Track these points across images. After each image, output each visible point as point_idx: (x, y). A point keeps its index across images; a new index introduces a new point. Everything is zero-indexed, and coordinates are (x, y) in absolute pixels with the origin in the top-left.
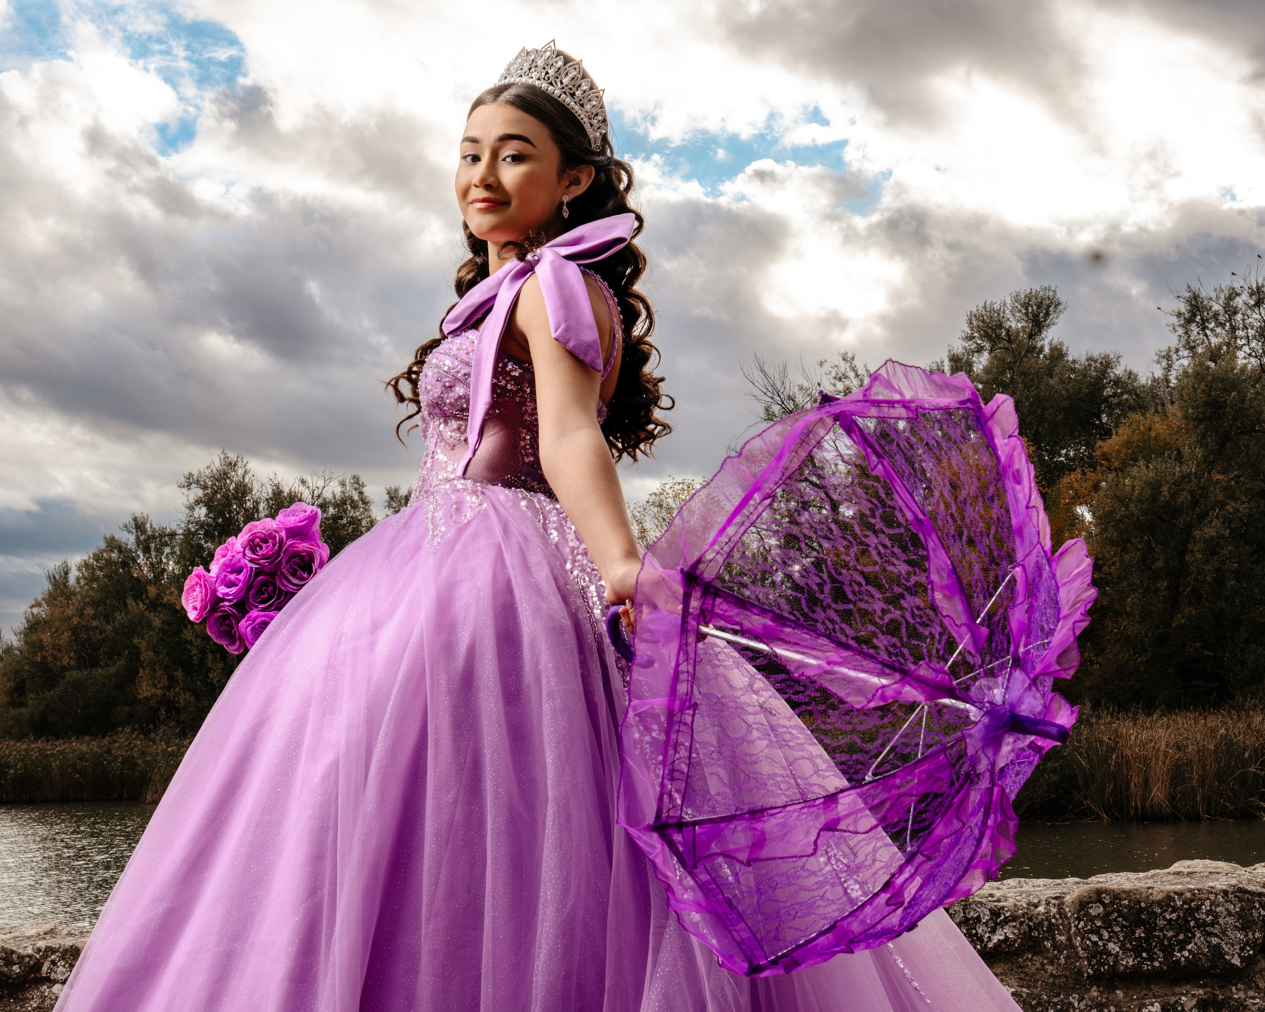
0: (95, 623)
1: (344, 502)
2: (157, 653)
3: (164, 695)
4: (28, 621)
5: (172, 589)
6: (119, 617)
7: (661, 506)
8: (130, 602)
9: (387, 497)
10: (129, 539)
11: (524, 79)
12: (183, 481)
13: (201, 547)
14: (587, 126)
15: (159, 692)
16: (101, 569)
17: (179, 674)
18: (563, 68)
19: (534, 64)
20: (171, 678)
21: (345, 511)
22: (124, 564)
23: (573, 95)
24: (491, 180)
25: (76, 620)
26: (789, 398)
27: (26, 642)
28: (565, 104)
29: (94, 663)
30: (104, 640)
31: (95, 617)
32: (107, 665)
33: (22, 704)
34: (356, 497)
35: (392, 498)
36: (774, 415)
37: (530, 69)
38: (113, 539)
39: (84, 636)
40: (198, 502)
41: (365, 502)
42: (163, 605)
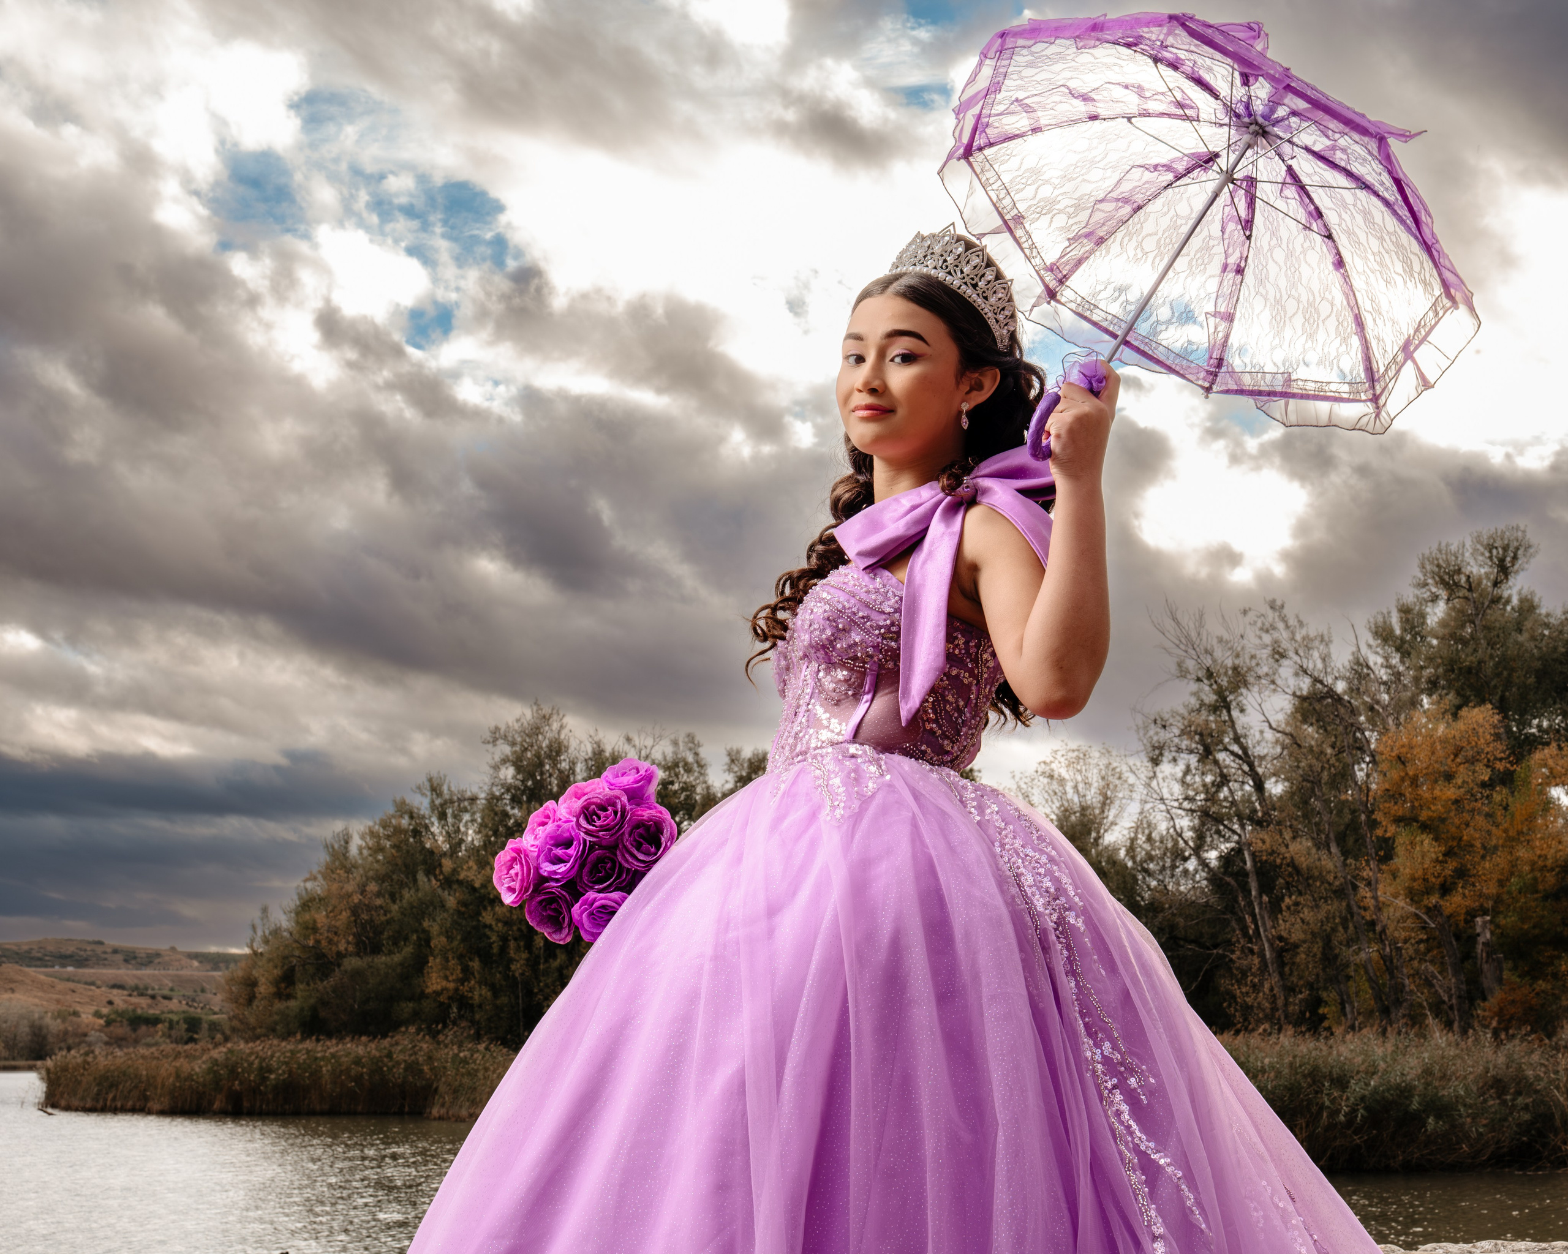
0: (379, 902)
1: (676, 765)
2: (450, 938)
3: (457, 990)
4: (300, 897)
5: (471, 863)
6: (408, 894)
7: (1051, 777)
8: (421, 877)
9: (727, 760)
10: (422, 803)
11: (918, 268)
12: (488, 736)
13: (506, 815)
14: (992, 323)
15: (451, 985)
16: (388, 837)
17: (476, 964)
18: (963, 256)
19: (930, 251)
20: (466, 970)
21: (677, 775)
22: (416, 833)
23: (975, 286)
24: (876, 384)
25: (356, 898)
26: (1207, 651)
27: (297, 923)
28: (966, 296)
29: (376, 949)
30: (388, 922)
31: (379, 894)
32: (391, 953)
33: (289, 997)
34: (690, 759)
35: (733, 761)
36: (1188, 671)
37: (925, 257)
38: (403, 802)
39: (365, 916)
40: (504, 761)
41: (701, 766)
42: (460, 883)
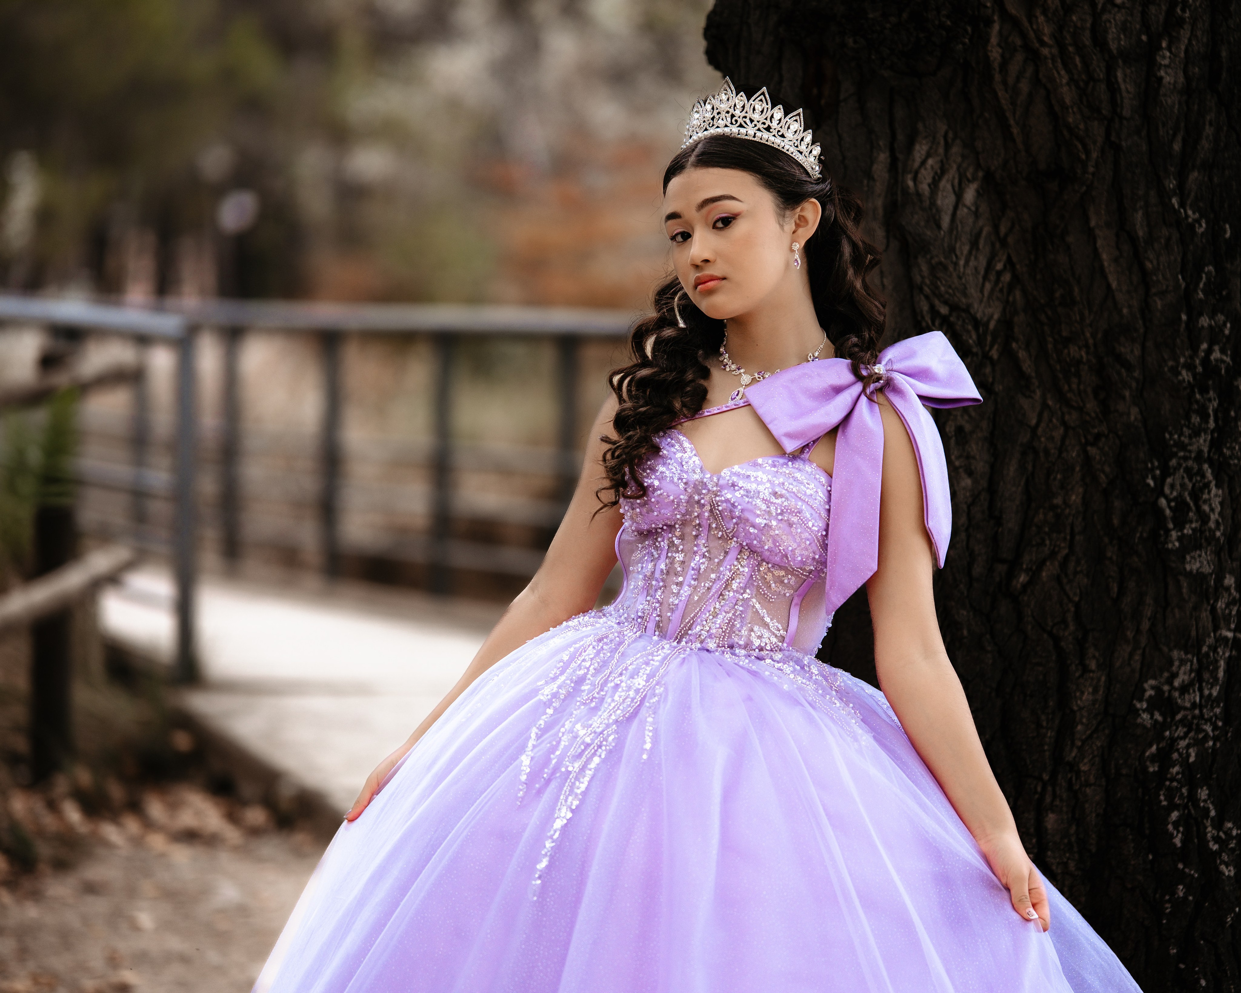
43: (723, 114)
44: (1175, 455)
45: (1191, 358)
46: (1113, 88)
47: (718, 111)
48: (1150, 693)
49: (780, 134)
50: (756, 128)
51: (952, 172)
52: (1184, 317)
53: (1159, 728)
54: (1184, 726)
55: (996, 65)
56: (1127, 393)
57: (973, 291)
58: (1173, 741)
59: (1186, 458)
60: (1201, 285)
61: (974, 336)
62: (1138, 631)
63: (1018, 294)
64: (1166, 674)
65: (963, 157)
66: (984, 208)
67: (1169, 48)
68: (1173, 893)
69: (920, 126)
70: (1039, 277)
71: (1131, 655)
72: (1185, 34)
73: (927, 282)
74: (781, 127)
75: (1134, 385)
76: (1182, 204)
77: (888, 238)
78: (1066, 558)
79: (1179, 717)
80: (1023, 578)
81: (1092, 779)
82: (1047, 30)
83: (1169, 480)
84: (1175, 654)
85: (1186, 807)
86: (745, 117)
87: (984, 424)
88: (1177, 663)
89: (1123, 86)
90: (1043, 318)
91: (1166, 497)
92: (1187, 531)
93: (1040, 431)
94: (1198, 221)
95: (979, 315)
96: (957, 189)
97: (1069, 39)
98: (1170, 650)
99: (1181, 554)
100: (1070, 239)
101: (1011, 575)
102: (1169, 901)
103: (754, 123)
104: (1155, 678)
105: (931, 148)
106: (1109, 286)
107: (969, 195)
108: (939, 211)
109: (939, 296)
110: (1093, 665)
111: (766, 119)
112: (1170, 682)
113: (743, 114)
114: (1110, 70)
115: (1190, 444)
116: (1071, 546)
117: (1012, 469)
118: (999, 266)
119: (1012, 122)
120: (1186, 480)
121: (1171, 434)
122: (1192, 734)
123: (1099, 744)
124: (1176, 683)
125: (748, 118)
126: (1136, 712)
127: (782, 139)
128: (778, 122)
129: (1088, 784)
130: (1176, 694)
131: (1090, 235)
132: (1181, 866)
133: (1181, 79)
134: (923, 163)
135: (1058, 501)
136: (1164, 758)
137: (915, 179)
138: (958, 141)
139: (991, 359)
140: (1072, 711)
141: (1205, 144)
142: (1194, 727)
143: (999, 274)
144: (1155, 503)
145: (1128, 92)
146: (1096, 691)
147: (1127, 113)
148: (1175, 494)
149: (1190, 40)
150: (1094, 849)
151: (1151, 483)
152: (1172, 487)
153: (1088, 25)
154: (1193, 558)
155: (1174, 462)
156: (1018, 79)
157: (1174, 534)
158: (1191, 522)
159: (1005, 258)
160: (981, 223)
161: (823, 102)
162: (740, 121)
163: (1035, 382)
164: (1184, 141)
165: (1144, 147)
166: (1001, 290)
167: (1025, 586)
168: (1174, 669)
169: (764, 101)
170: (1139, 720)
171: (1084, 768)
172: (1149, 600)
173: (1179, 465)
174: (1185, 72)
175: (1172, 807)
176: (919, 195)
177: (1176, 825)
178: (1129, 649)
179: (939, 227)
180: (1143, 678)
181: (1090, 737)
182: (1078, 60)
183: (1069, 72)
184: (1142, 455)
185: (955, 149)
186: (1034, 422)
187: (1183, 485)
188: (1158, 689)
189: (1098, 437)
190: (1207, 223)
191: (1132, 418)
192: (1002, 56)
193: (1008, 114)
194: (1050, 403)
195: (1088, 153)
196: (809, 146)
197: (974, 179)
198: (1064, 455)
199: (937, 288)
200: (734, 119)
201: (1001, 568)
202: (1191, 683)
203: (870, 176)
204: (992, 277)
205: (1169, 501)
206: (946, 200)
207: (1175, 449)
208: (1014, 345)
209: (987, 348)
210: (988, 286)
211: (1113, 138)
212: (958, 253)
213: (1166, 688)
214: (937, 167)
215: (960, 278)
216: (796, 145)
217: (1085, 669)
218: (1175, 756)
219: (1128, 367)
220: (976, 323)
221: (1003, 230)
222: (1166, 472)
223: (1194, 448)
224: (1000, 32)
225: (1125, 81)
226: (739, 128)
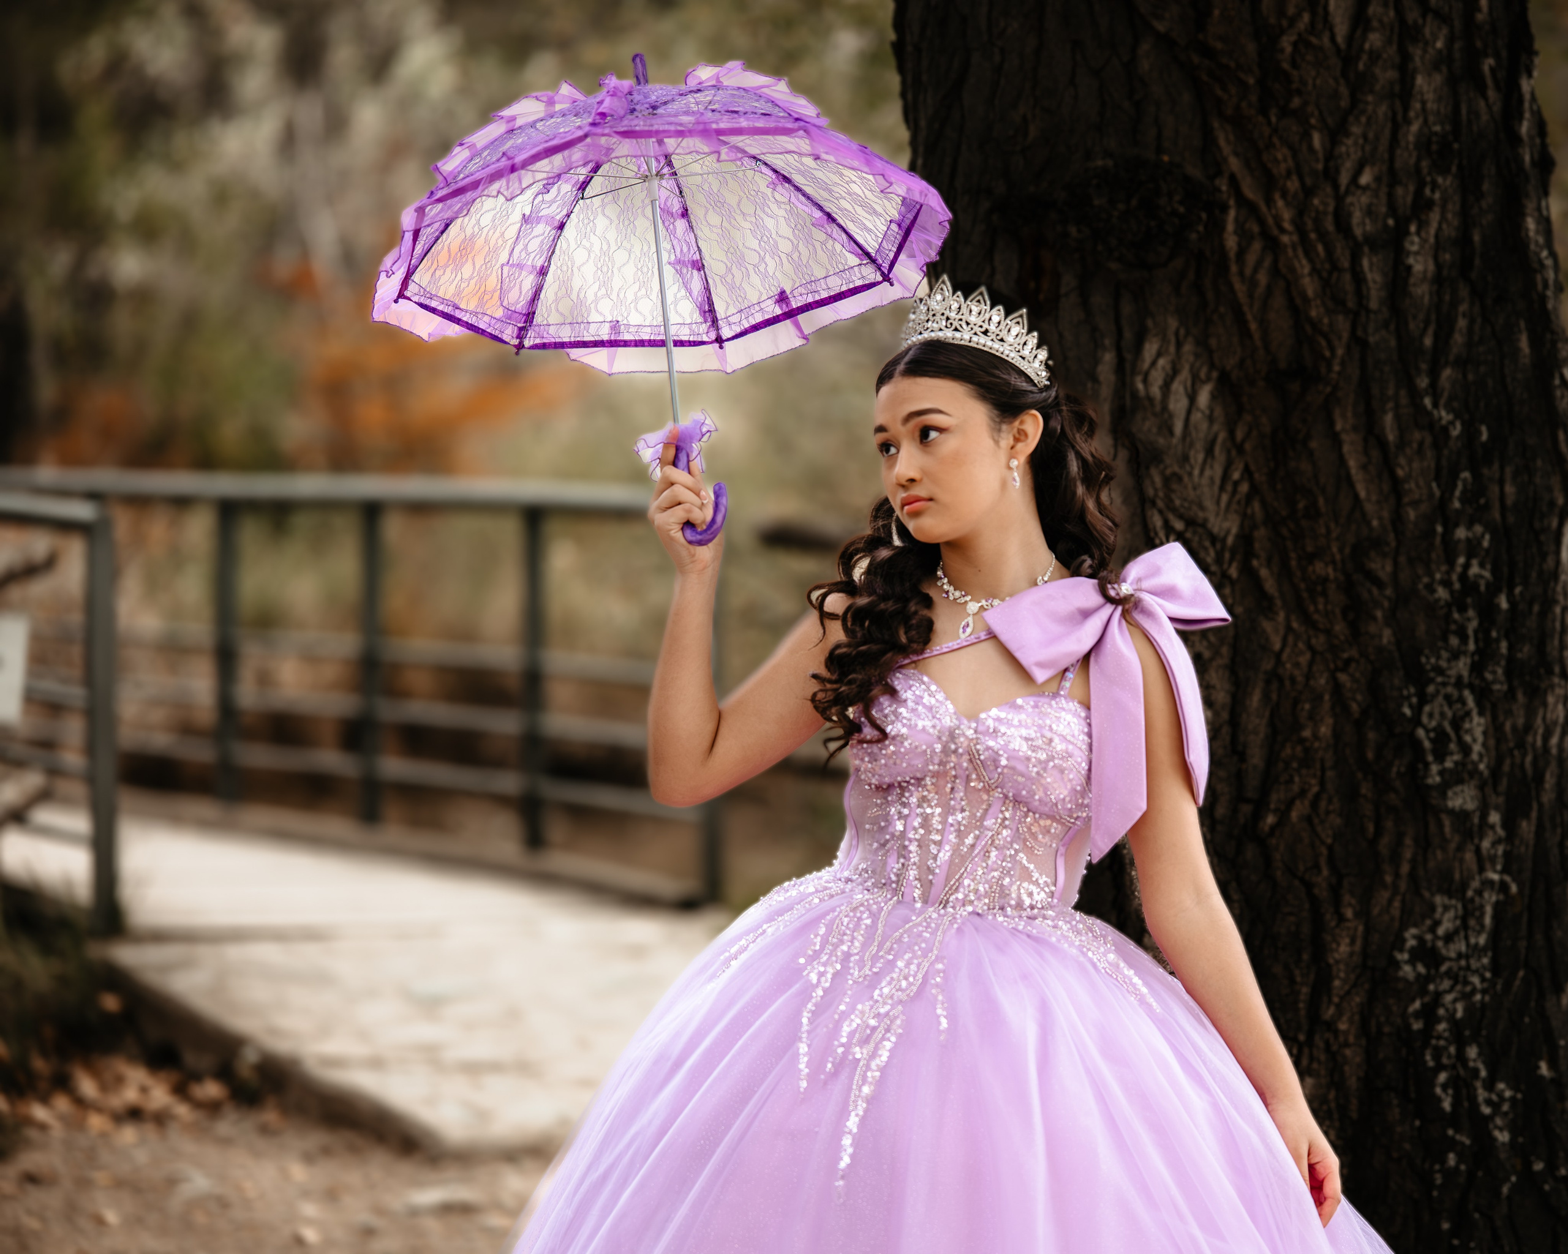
43: (937, 318)
44: (1432, 680)
45: (1448, 573)
46: (1359, 278)
47: (933, 313)
48: (1411, 943)
49: (999, 338)
50: (973, 332)
51: (1185, 374)
52: (1439, 529)
53: (1423, 981)
54: (1450, 978)
55: (1232, 255)
56: (1379, 614)
57: (1209, 504)
58: (1438, 995)
59: (1444, 684)
60: (1457, 493)
61: (1212, 553)
62: (1397, 875)
63: (1256, 506)
64: (1428, 922)
65: (1197, 356)
66: (1218, 412)
67: (1418, 233)
68: (1443, 1161)
69: (1150, 323)
70: (1279, 486)
71: (1390, 901)
72: (1435, 217)
73: (1161, 494)
74: (1000, 331)
75: (1386, 604)
76: (1435, 405)
77: (1115, 446)
78: (1317, 797)
79: (1444, 968)
80: (1270, 819)
81: (1351, 1039)
82: (1287, 215)
83: (1427, 709)
84: (1439, 900)
85: (1454, 1067)
86: (961, 320)
87: (1225, 650)
88: (1440, 910)
89: (1369, 276)
90: (1285, 531)
91: (1425, 727)
92: (1449, 764)
93: (1285, 656)
94: (1452, 423)
95: (1216, 530)
96: (1189, 389)
97: (1310, 224)
98: (1433, 895)
99: (1443, 789)
100: (1313, 444)
101: (1257, 816)
102: (1439, 1171)
103: (970, 326)
104: (1416, 925)
105: (1161, 347)
106: (1356, 496)
107: (1204, 398)
108: (1171, 416)
109: (1174, 510)
110: (1349, 913)
111: (984, 322)
112: (1433, 929)
113: (959, 317)
114: (1355, 259)
115: (1450, 668)
116: (1322, 783)
117: (1255, 699)
118: (1236, 476)
119: (1249, 317)
120: (1446, 709)
121: (1428, 658)
122: (1459, 987)
123: (1358, 999)
124: (1441, 931)
125: (964, 321)
126: (1397, 965)
127: (1002, 343)
128: (997, 325)
129: (1346, 1045)
130: (1440, 944)
131: (1336, 440)
132: (1450, 1132)
133: (1431, 267)
134: (1154, 363)
135: (1307, 733)
136: (1429, 1014)
137: (1145, 381)
138: (1190, 339)
139: (1229, 578)
140: (1329, 966)
141: (1458, 338)
142: (1461, 979)
143: (1236, 484)
144: (1412, 735)
145: (1375, 282)
146: (1353, 942)
147: (1374, 304)
148: (1434, 724)
149: (1440, 223)
150: (1354, 1115)
151: (1407, 711)
152: (1431, 716)
153: (1331, 208)
154: (1456, 794)
155: (1431, 689)
156: (1256, 270)
157: (1434, 768)
158: (1452, 754)
159: (1241, 466)
160: (1216, 427)
161: (1041, 297)
162: (956, 324)
163: (1279, 602)
164: (1436, 336)
165: (1393, 343)
166: (1239, 502)
167: (1273, 828)
168: (1437, 916)
169: (982, 301)
170: (1401, 974)
171: (1343, 1026)
172: (1408, 841)
173: (1438, 692)
174: (1436, 258)
175: (1440, 1068)
176: (1150, 399)
177: (1445, 1087)
178: (1386, 895)
179: (1171, 433)
180: (1403, 927)
181: (1348, 993)
182: (1320, 248)
183: (1311, 261)
184: (1396, 682)
185: (1188, 348)
186: (1277, 646)
187: (1442, 715)
188: (1420, 939)
189: (1348, 662)
190: (1463, 424)
191: (1385, 641)
192: (1239, 244)
193: (1246, 309)
194: (1295, 625)
195: (1332, 349)
196: (1034, 351)
197: (1208, 379)
198: (1312, 682)
199: (1171, 501)
200: (949, 321)
201: (1246, 809)
202: (1456, 932)
203: (1095, 379)
204: (1229, 488)
205: (1427, 731)
206: (1178, 404)
207: (1432, 675)
208: (1255, 563)
209: (1225, 566)
210: (1225, 498)
211: (1360, 333)
212: (1192, 461)
213: (1429, 937)
214: (1168, 367)
215: (1195, 488)
216: (1017, 350)
217: (1341, 919)
218: (1441, 1012)
219: (1379, 584)
220: (1213, 539)
221: (1239, 435)
222: (1423, 699)
223: (1453, 672)
224: (1236, 220)
225: (1371, 270)
226: (954, 332)
